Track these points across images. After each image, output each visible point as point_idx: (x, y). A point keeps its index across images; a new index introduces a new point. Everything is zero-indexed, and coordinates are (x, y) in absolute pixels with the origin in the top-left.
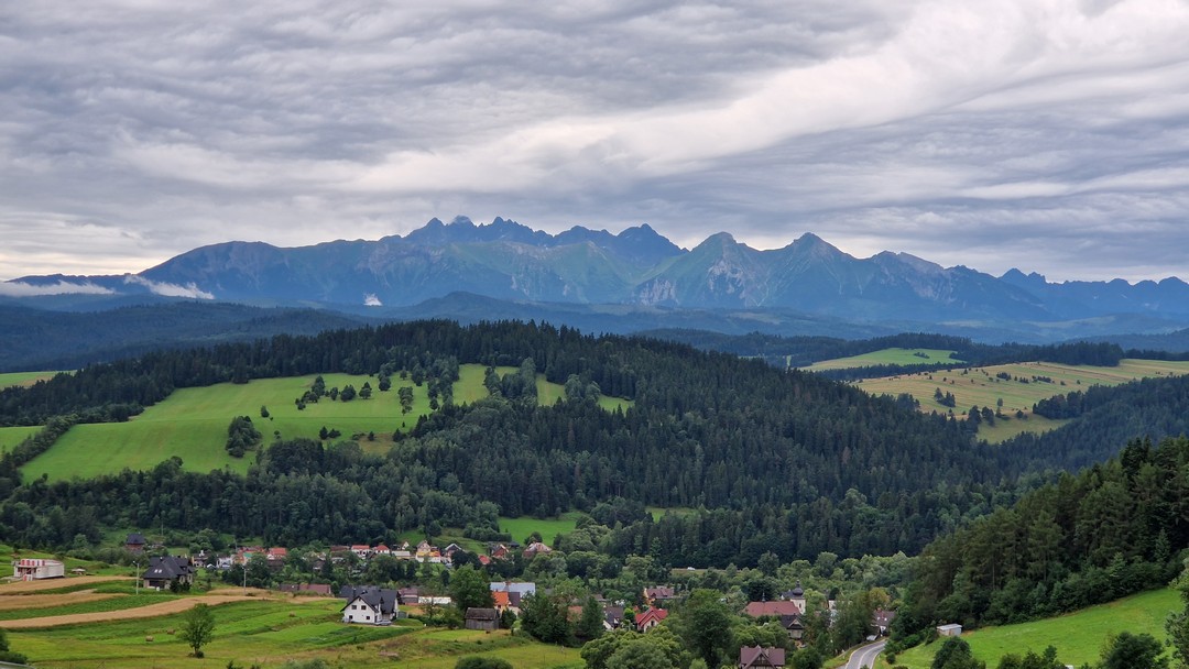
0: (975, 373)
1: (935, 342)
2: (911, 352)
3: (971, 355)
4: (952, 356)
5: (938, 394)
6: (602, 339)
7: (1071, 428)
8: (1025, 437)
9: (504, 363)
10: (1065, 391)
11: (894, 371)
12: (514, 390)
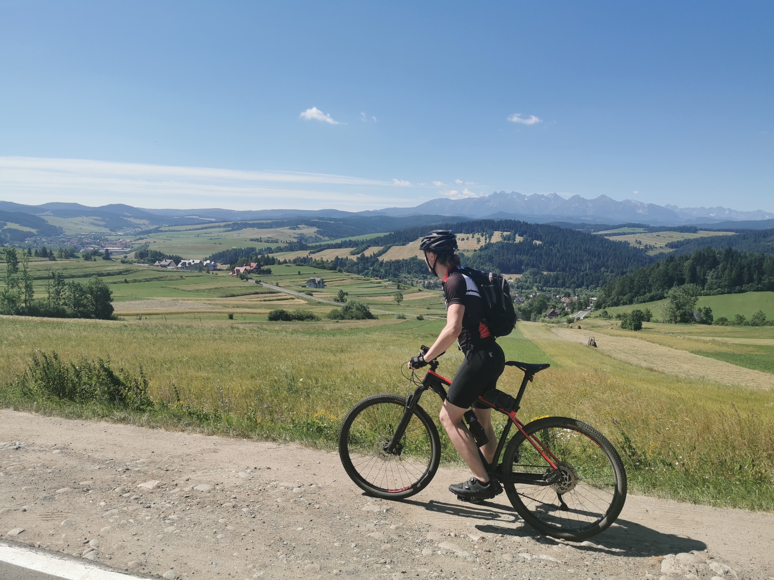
0: (649, 234)
1: (639, 226)
2: (630, 228)
3: (650, 229)
4: (643, 230)
5: (636, 241)
6: (534, 225)
7: (676, 252)
8: (661, 254)
9: (506, 231)
10: (676, 240)
11: (624, 234)
12: (508, 238)
